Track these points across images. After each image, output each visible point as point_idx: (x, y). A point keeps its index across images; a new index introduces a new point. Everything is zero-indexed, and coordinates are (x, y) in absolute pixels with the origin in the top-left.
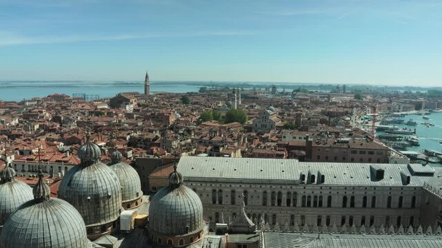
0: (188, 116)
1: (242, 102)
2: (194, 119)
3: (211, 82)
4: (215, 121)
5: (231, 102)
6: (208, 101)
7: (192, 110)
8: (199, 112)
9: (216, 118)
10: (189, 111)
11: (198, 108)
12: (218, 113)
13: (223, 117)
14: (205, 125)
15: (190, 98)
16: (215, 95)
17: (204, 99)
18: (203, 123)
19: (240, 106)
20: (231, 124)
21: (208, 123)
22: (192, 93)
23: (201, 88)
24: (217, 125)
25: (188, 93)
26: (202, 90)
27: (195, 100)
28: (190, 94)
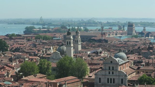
0: (3, 68)
1: (82, 47)
2: (12, 72)
3: (41, 19)
4: (42, 75)
5: (65, 48)
6: (35, 46)
7: (11, 60)
8: (20, 62)
9: (42, 70)
10: (6, 61)
11: (18, 57)
12: (46, 63)
13: (54, 69)
14: (27, 81)
15: (9, 43)
16: (45, 38)
17: (29, 43)
18: (24, 78)
19: (80, 52)
20: (63, 79)
21: (31, 78)
22: (13, 35)
23: (27, 28)
24: (44, 80)
25: (7, 35)
26: (28, 31)
27: (16, 46)
28: (10, 37)
